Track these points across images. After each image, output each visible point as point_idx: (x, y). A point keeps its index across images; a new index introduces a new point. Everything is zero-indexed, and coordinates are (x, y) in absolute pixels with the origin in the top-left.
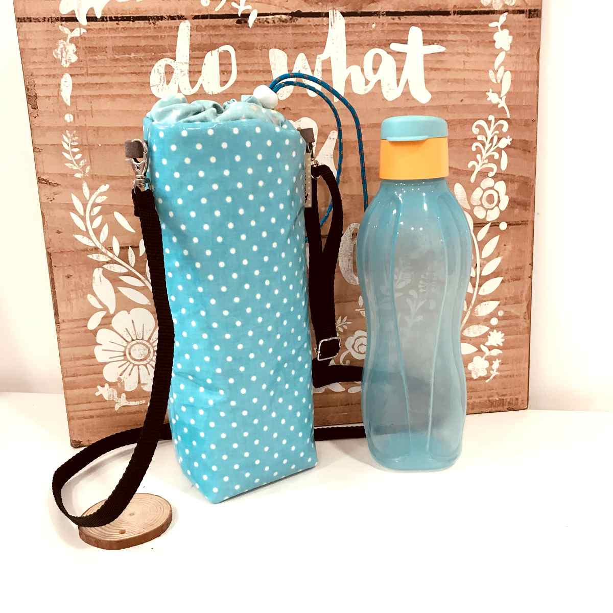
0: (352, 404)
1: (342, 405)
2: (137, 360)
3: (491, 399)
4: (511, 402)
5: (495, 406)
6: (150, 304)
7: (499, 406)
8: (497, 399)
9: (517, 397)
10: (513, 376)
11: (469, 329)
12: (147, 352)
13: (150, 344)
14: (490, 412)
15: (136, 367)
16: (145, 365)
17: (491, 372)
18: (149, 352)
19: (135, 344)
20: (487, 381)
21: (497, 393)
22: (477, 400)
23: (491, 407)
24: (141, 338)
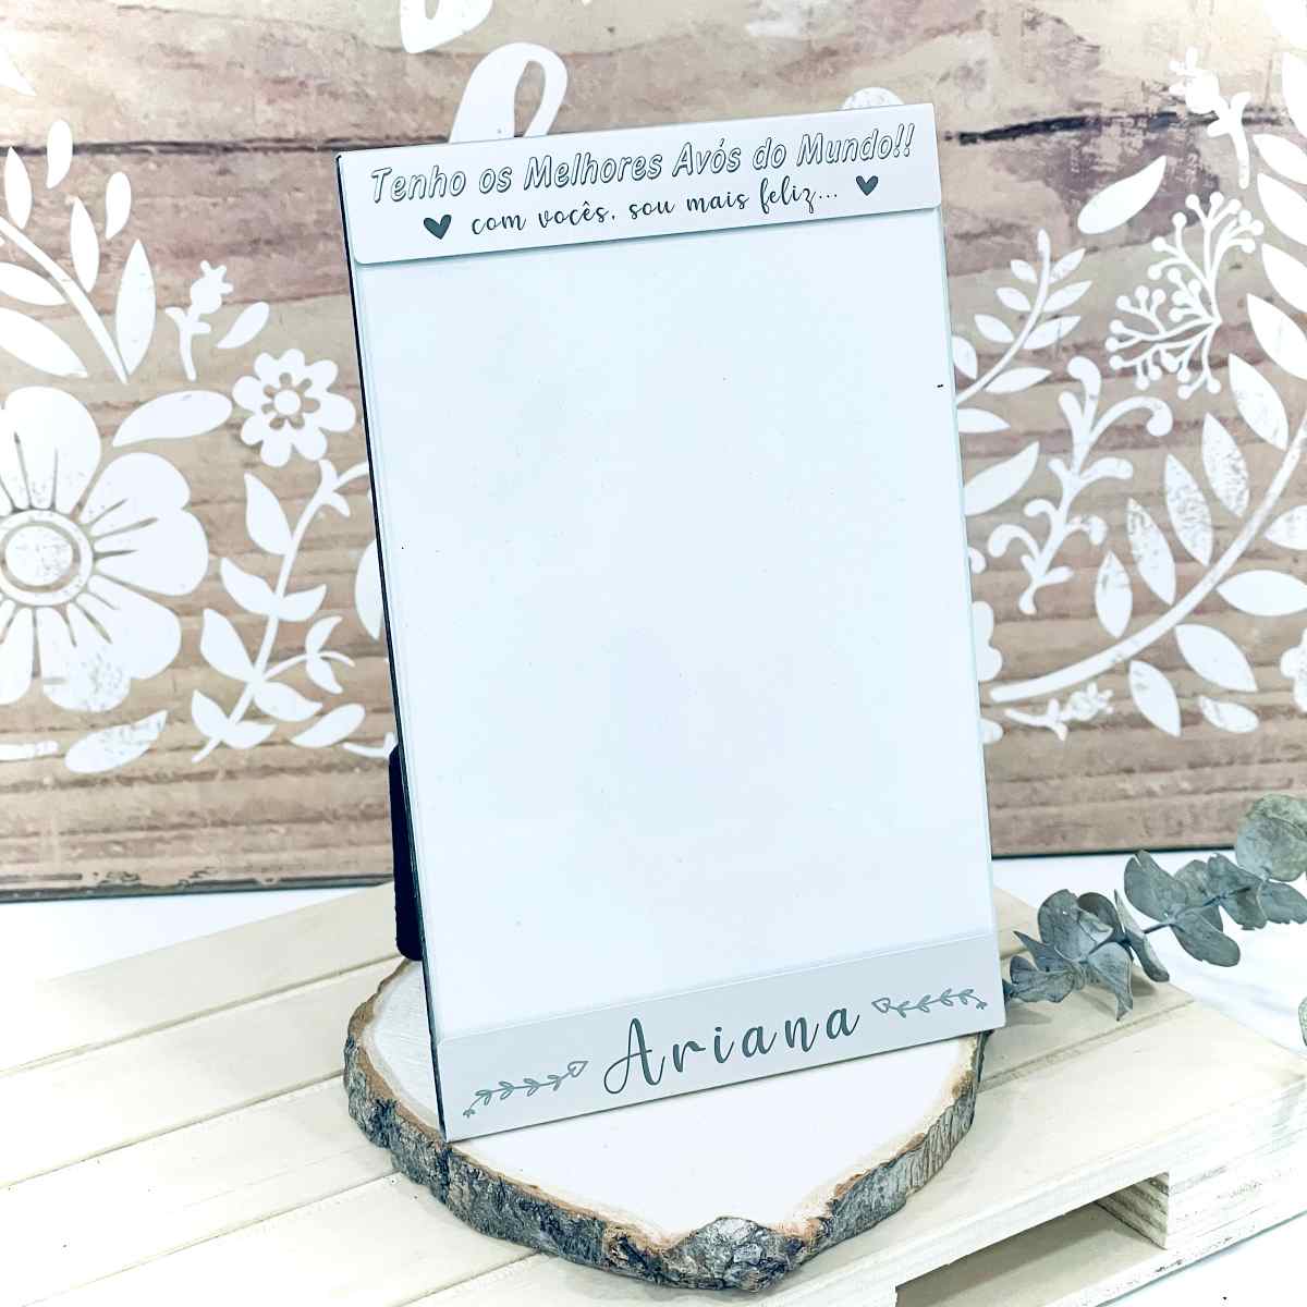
2: (29, 588)
6: (84, 374)
11: (1290, 520)
12: (68, 555)
13: (80, 526)
15: (26, 614)
16: (60, 609)
18: (77, 558)
19: (22, 526)
24: (47, 504)
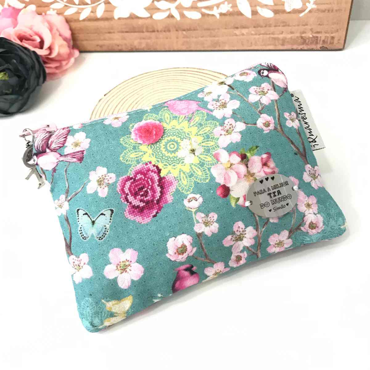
0: (158, 31)
1: (148, 32)
3: (303, 35)
4: (326, 40)
5: (307, 44)
7: (311, 43)
8: (311, 36)
9: (332, 35)
10: (332, 10)
14: (301, 50)
17: (307, 4)
20: (302, 15)
21: (311, 30)
22: (289, 36)
23: (303, 44)
